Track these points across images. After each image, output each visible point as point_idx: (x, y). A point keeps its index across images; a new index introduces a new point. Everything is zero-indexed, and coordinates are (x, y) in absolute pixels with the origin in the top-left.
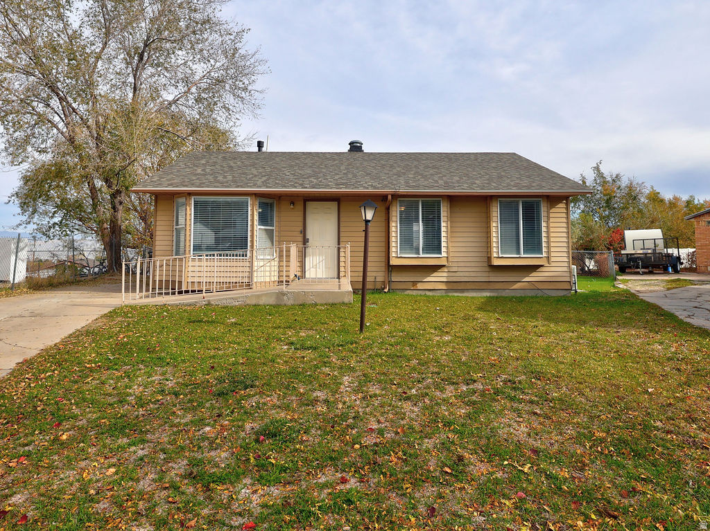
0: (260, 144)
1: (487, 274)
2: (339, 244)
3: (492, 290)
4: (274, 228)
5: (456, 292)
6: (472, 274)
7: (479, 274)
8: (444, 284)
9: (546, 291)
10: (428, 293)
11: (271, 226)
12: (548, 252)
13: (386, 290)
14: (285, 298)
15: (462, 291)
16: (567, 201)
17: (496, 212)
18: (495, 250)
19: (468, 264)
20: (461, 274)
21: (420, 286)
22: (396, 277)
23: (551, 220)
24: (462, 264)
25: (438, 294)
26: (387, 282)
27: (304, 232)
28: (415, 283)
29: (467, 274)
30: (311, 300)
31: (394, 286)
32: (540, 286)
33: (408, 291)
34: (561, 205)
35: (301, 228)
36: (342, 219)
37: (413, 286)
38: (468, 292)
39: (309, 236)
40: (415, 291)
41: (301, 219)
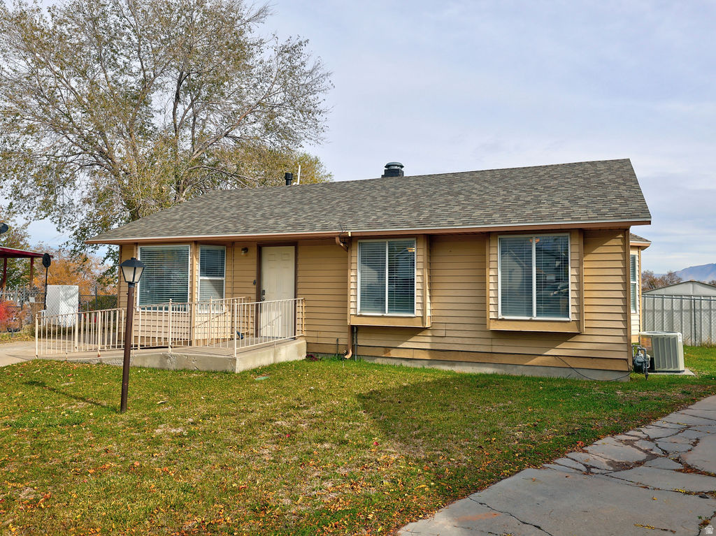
1: (488, 342)
2: (296, 298)
3: (495, 365)
4: (224, 279)
5: (444, 364)
6: (467, 341)
7: (478, 342)
8: (427, 352)
9: (585, 373)
10: (405, 364)
11: (220, 276)
12: (580, 314)
13: (348, 357)
14: (168, 361)
15: (453, 363)
16: (625, 235)
17: (495, 255)
18: (492, 308)
19: (462, 327)
20: (451, 340)
21: (393, 353)
22: (362, 341)
23: (585, 265)
24: (453, 327)
25: (418, 365)
26: (350, 346)
27: (258, 282)
28: (387, 349)
29: (459, 341)
30: (193, 365)
31: (360, 351)
32: (575, 364)
33: (378, 359)
34: (613, 242)
35: (255, 278)
36: (300, 267)
37: (385, 353)
38: (460, 365)
39: (265, 287)
40: (385, 360)
41: (255, 267)
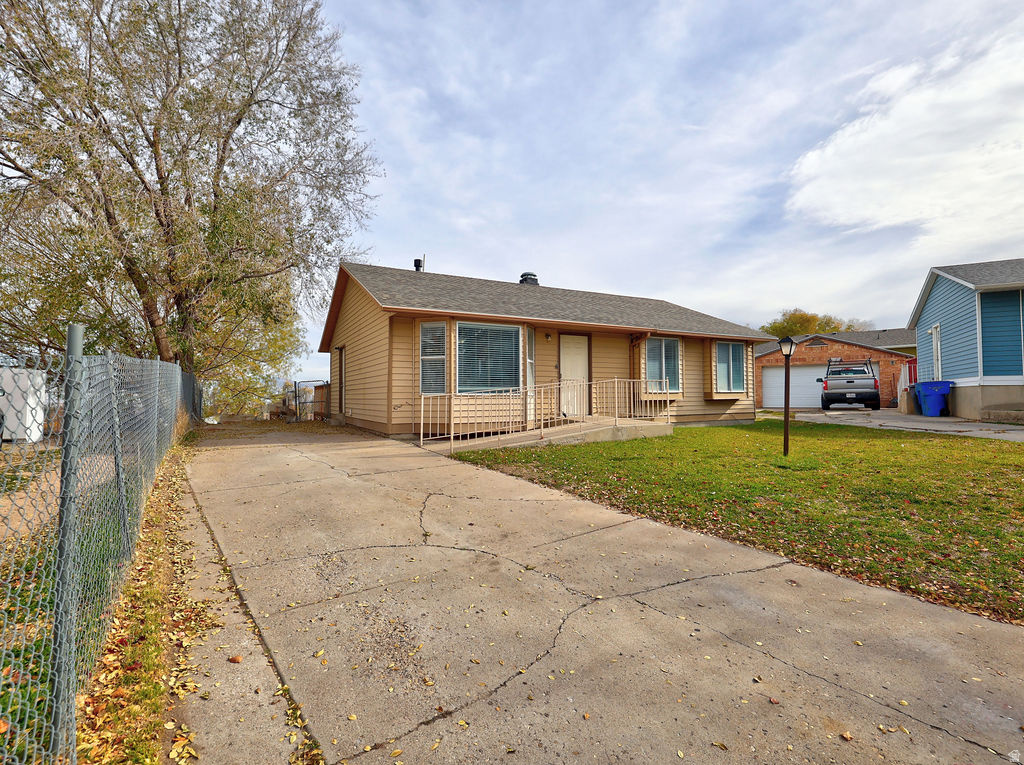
0: (418, 264)
2: (590, 380)
4: (533, 362)
12: (747, 388)
18: (714, 386)
27: (558, 367)
35: (557, 363)
41: (556, 353)
